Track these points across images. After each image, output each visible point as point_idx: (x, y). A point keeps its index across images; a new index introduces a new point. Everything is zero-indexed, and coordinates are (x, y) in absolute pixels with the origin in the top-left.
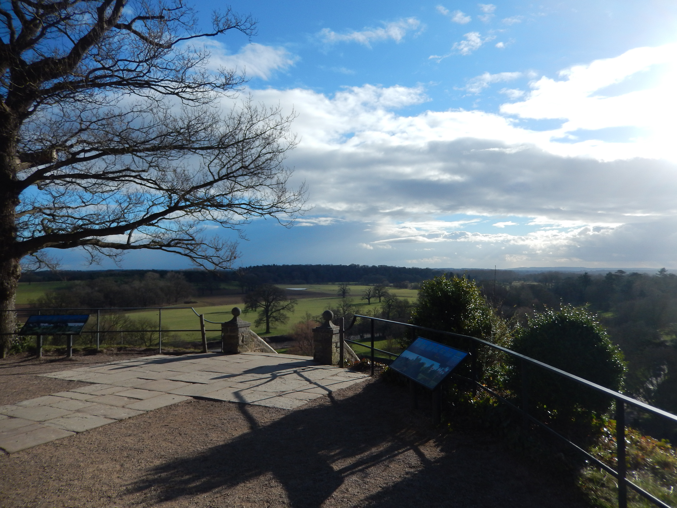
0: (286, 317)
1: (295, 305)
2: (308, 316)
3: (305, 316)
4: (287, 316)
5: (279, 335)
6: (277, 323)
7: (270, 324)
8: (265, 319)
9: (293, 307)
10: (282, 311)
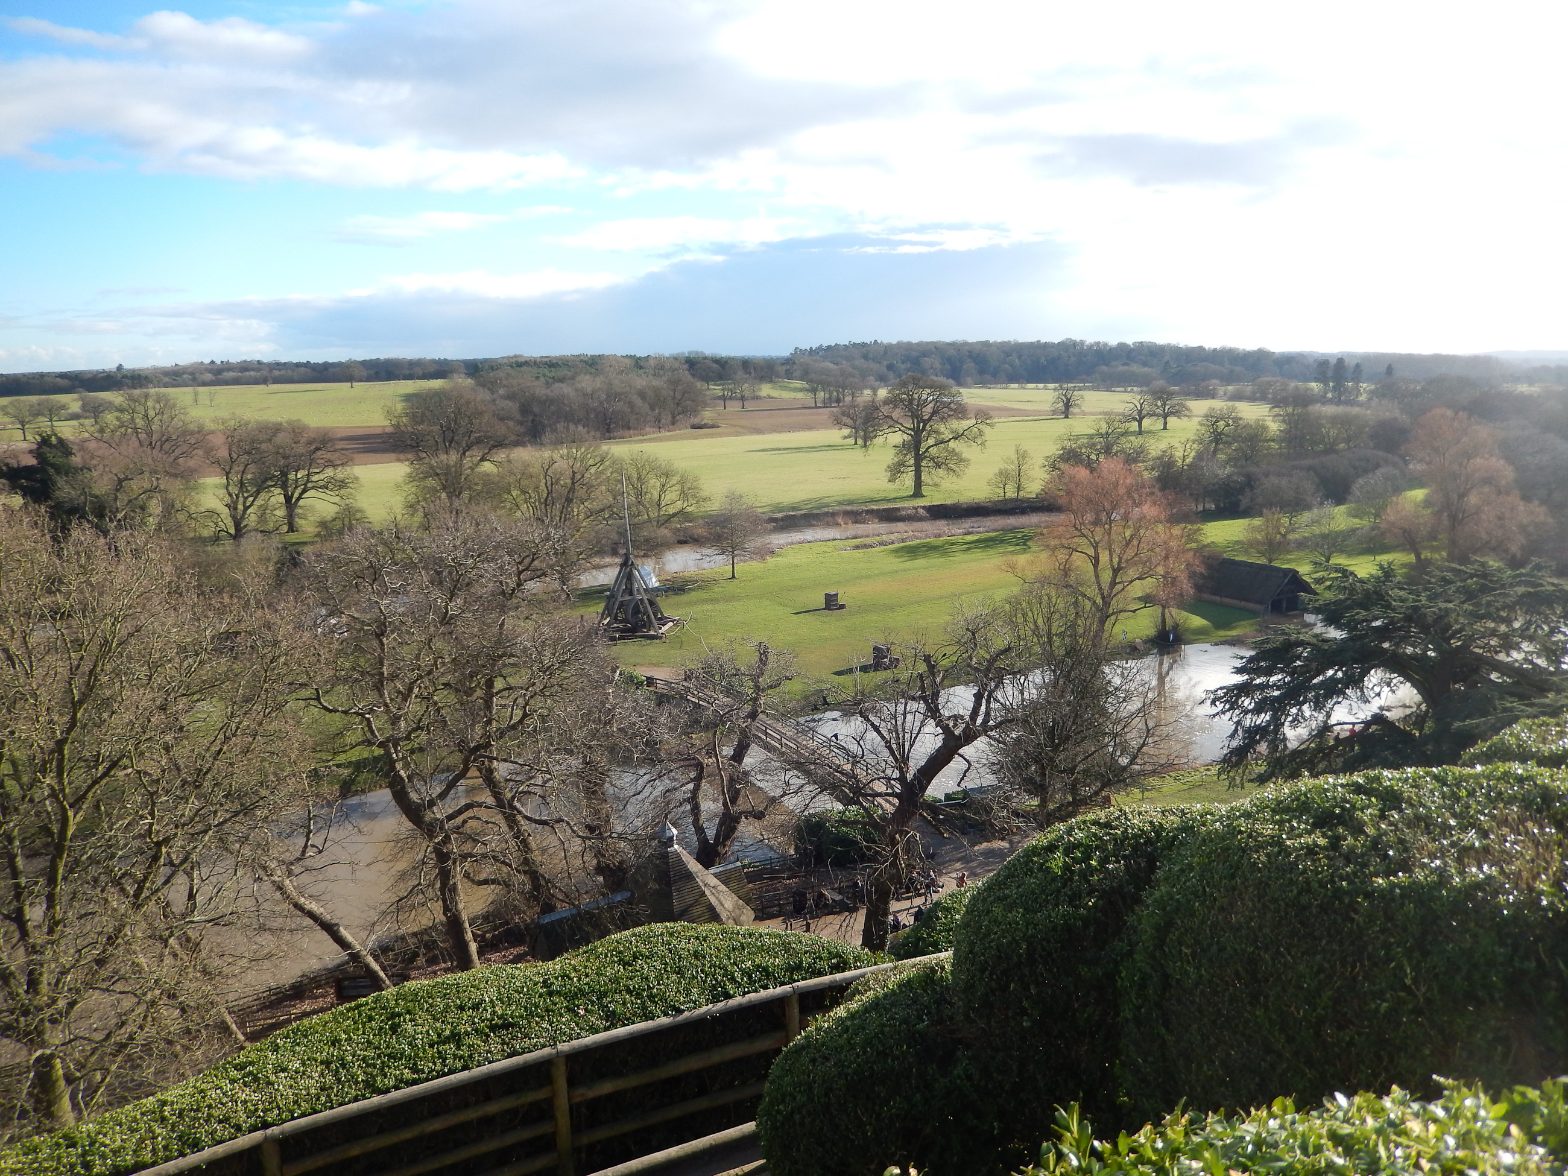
0: (960, 460)
1: (987, 430)
2: (1022, 456)
3: (1014, 457)
4: (964, 456)
5: (949, 502)
6: (941, 472)
7: (924, 477)
8: (912, 462)
9: (981, 433)
10: (952, 444)
